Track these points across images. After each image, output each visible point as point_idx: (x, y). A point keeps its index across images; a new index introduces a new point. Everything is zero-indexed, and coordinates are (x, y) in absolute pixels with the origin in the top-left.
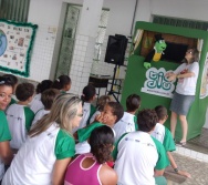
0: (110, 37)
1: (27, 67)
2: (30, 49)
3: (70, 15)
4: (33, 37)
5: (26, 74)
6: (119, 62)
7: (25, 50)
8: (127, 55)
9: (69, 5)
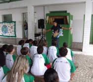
0: (39, 20)
1: (15, 34)
2: (15, 29)
3: (25, 16)
4: (15, 25)
5: (15, 36)
6: (43, 28)
7: (13, 29)
8: (45, 25)
9: (24, 13)
